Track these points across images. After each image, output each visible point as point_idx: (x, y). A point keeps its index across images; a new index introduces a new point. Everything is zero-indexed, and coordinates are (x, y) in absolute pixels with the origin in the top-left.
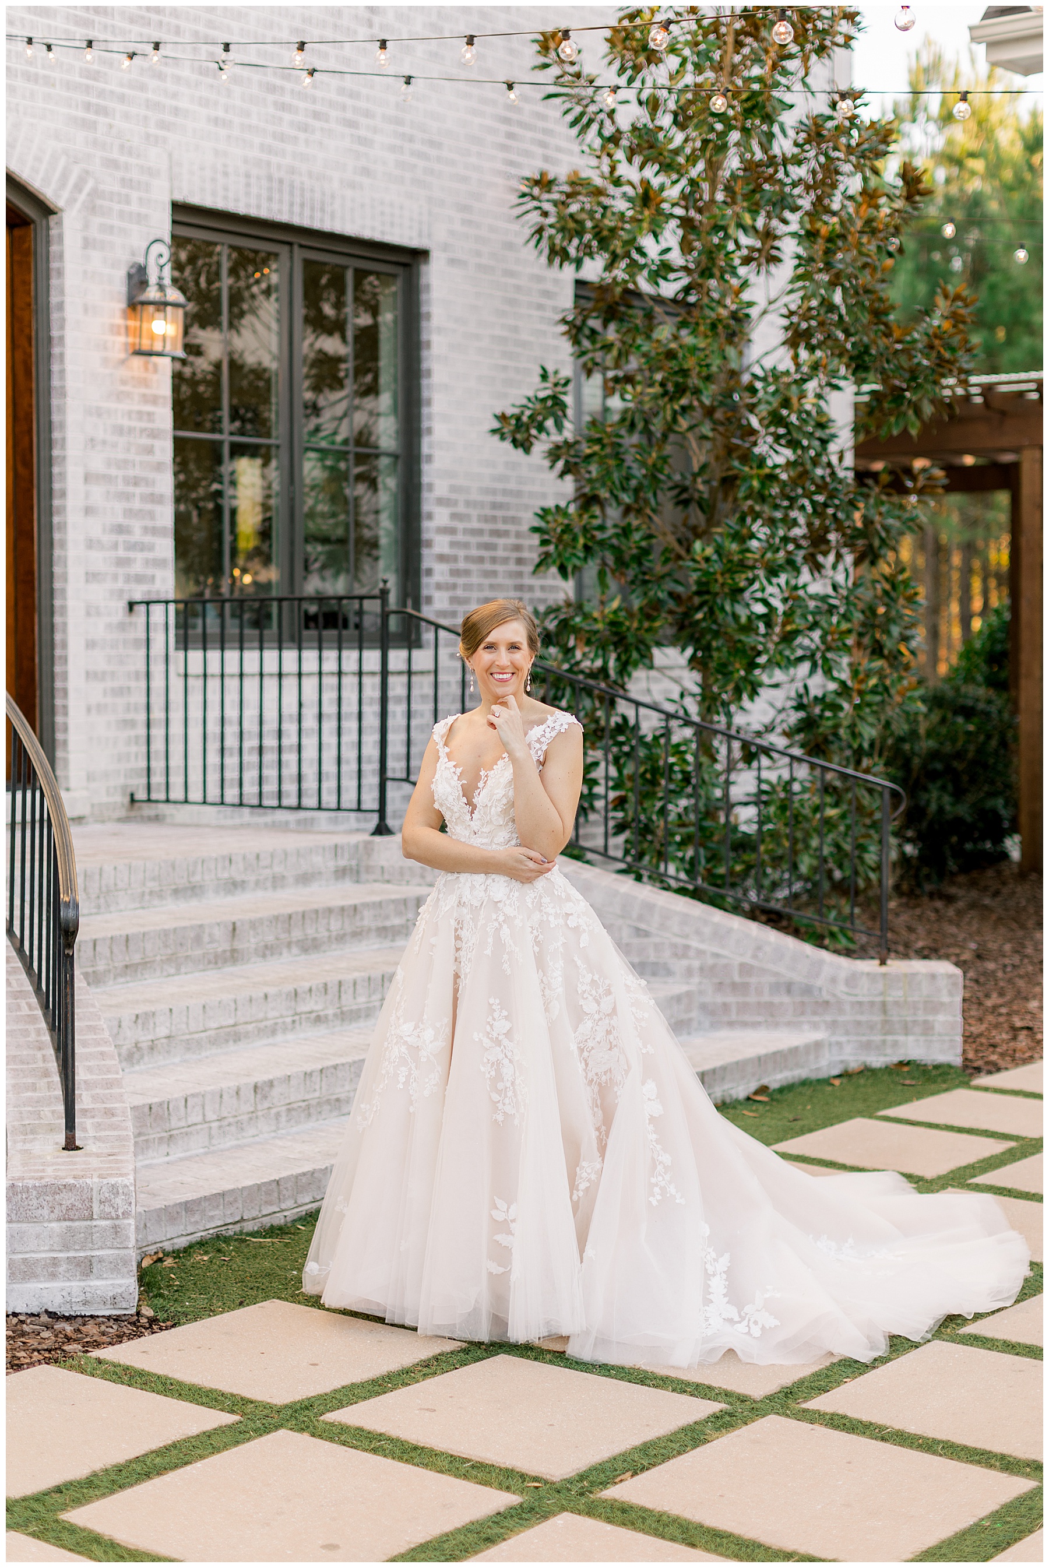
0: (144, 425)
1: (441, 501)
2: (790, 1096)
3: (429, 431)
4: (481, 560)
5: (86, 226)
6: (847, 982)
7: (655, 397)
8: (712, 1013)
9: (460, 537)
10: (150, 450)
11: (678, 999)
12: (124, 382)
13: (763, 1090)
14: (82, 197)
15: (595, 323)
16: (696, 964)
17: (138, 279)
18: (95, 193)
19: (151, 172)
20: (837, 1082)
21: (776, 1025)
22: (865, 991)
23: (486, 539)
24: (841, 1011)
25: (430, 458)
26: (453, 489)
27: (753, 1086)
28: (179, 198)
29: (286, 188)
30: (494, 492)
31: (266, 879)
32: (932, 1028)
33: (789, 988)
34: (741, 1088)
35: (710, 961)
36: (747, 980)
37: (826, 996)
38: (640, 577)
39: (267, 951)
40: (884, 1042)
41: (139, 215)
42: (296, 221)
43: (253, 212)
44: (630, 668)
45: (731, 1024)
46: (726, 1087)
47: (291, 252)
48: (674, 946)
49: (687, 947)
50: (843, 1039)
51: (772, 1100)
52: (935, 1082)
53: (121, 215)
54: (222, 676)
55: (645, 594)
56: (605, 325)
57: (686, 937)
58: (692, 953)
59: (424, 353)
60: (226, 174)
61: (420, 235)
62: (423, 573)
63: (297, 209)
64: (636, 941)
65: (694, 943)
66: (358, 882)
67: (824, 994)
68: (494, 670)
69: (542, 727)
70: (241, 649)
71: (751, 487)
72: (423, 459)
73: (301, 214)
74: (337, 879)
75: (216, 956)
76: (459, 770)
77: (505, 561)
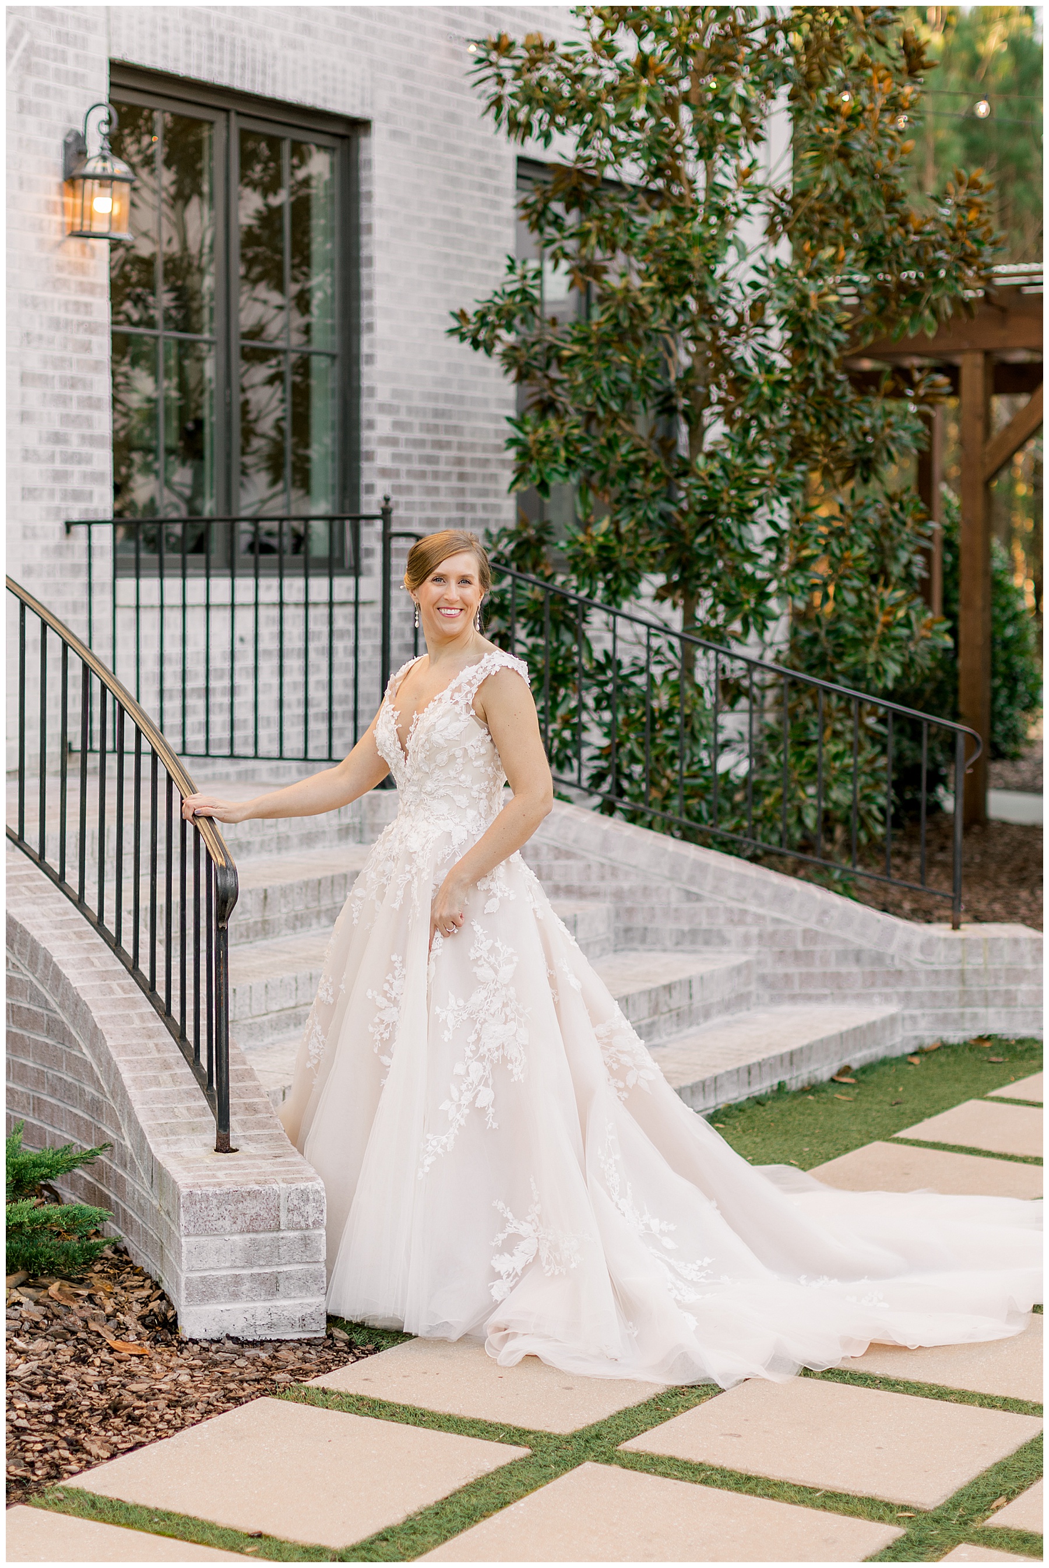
0: (82, 318)
1: (383, 408)
2: (874, 1077)
3: (370, 327)
4: (423, 475)
5: (21, 87)
6: (922, 949)
7: (651, 293)
8: (772, 986)
9: (403, 450)
10: (89, 348)
11: (738, 970)
12: (60, 268)
13: (845, 1071)
14: (20, 52)
15: (557, 207)
16: (754, 930)
17: (75, 148)
18: (31, 49)
19: (88, 27)
20: (916, 1060)
21: (844, 998)
22: (942, 959)
23: (429, 451)
24: (915, 981)
25: (370, 358)
26: (396, 393)
27: (835, 1066)
28: (118, 55)
29: (227, 46)
30: (435, 397)
31: (271, 840)
32: (1015, 999)
33: (858, 956)
34: (825, 1069)
35: (770, 928)
36: (812, 948)
37: (898, 965)
38: (628, 495)
39: (298, 922)
40: (962, 1015)
41: (76, 74)
42: (238, 84)
43: (193, 74)
44: (619, 598)
45: (793, 998)
46: (812, 1068)
47: (228, 120)
48: (731, 911)
49: (744, 912)
50: (917, 1012)
51: (859, 1082)
52: (1022, 1058)
53: (58, 73)
54: (162, 607)
55: (633, 514)
56: (568, 210)
57: (743, 900)
58: (749, 919)
59: (364, 239)
60: (165, 29)
61: (362, 104)
62: (362, 490)
63: (238, 71)
64: (686, 906)
65: (753, 908)
66: (361, 842)
67: (897, 961)
68: (441, 604)
69: (475, 667)
70: (184, 577)
71: (760, 395)
72: (363, 359)
73: (242, 77)
74: (340, 839)
75: (248, 929)
76: (397, 713)
77: (447, 475)
